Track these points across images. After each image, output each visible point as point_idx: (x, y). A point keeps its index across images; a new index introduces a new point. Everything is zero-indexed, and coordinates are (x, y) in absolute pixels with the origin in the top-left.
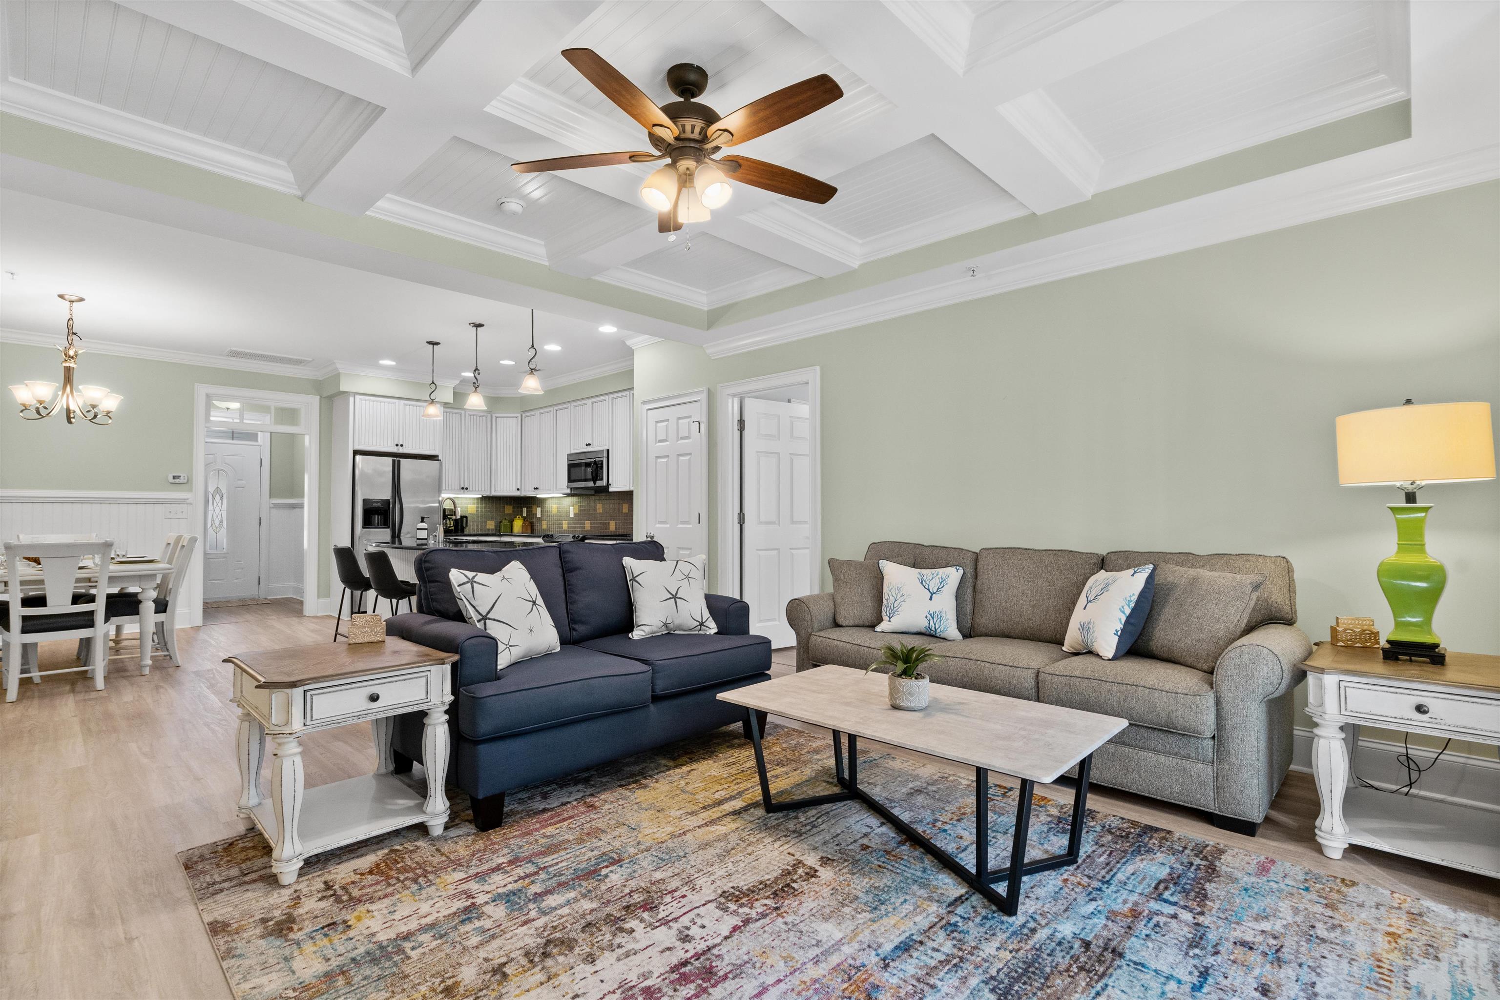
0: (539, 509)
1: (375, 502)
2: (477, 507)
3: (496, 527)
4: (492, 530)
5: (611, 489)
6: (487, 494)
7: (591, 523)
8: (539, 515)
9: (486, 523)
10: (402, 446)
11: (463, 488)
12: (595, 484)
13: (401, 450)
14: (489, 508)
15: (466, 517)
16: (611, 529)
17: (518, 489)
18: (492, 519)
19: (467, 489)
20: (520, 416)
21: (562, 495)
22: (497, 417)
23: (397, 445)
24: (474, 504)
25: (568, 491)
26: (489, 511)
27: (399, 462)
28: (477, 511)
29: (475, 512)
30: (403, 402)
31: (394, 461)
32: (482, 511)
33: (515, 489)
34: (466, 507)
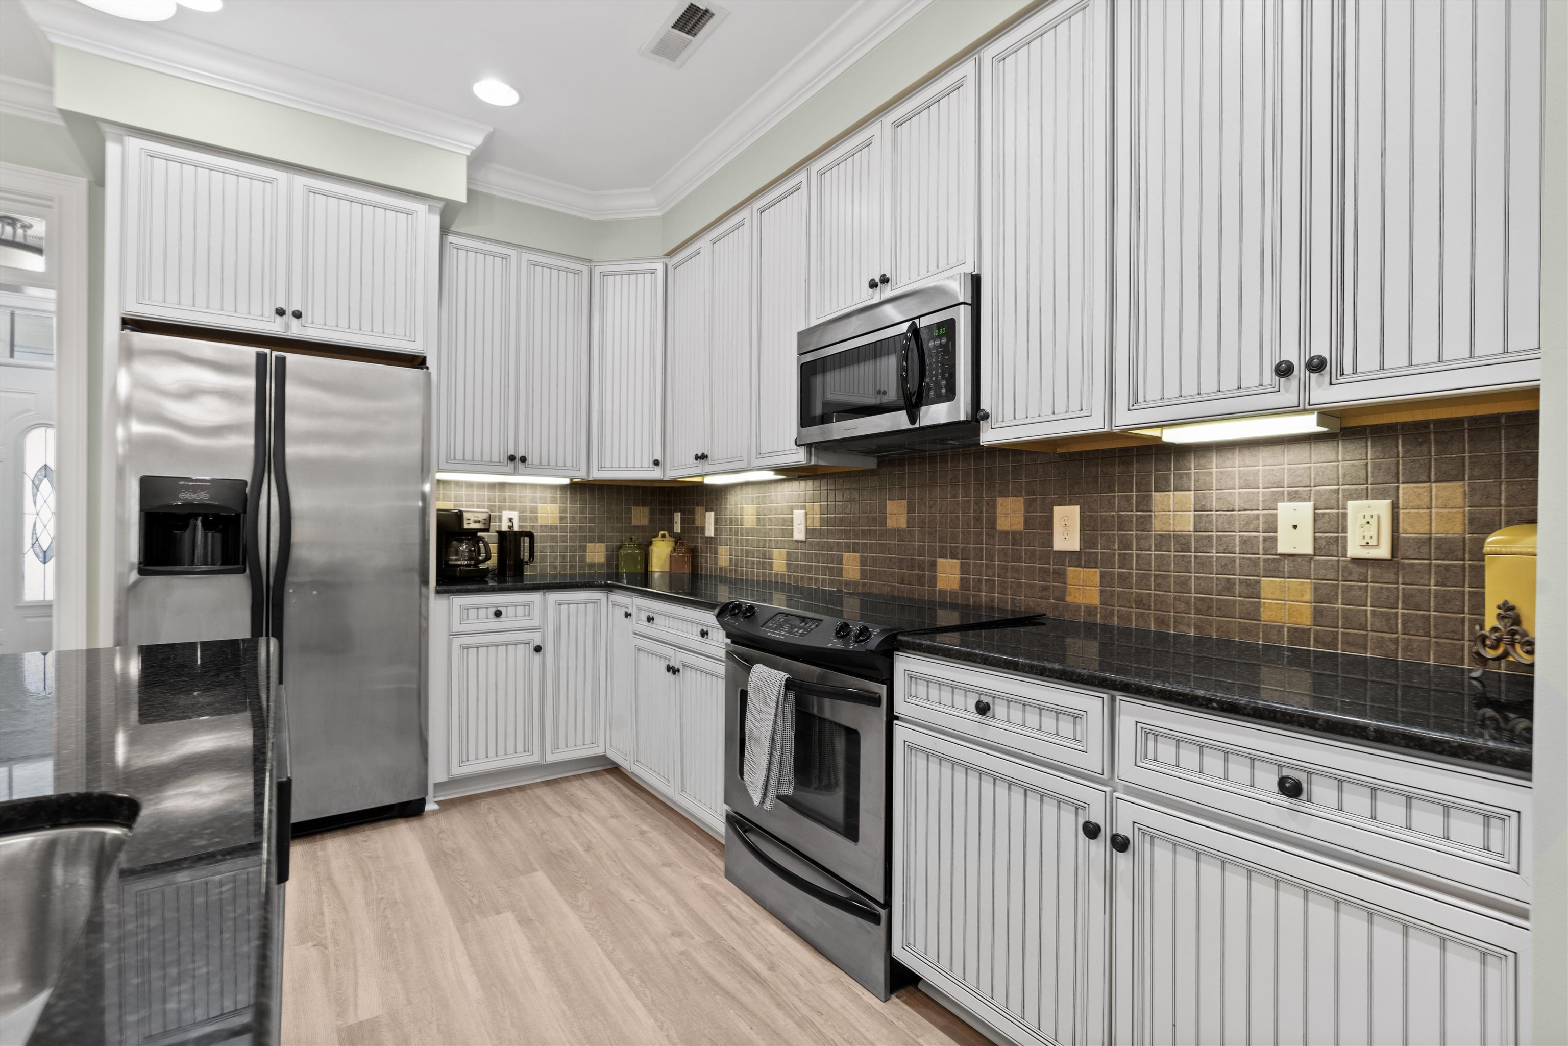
0: (710, 516)
1: (187, 488)
2: (562, 511)
3: (609, 559)
4: (600, 565)
5: (989, 436)
6: (580, 475)
7: (863, 562)
8: (710, 531)
9: (584, 549)
10: (297, 315)
11: (512, 458)
12: (913, 419)
13: (296, 330)
14: (592, 510)
15: (530, 535)
16: (940, 585)
17: (656, 463)
18: (601, 540)
19: (523, 460)
20: (660, 267)
21: (770, 475)
22: (604, 275)
23: (281, 312)
24: (554, 501)
25: (799, 457)
26: (592, 520)
27: (281, 362)
28: (562, 519)
29: (557, 523)
30: (301, 181)
31: (261, 360)
32: (573, 519)
33: (647, 462)
34: (534, 510)
